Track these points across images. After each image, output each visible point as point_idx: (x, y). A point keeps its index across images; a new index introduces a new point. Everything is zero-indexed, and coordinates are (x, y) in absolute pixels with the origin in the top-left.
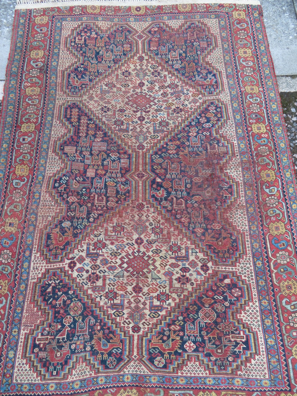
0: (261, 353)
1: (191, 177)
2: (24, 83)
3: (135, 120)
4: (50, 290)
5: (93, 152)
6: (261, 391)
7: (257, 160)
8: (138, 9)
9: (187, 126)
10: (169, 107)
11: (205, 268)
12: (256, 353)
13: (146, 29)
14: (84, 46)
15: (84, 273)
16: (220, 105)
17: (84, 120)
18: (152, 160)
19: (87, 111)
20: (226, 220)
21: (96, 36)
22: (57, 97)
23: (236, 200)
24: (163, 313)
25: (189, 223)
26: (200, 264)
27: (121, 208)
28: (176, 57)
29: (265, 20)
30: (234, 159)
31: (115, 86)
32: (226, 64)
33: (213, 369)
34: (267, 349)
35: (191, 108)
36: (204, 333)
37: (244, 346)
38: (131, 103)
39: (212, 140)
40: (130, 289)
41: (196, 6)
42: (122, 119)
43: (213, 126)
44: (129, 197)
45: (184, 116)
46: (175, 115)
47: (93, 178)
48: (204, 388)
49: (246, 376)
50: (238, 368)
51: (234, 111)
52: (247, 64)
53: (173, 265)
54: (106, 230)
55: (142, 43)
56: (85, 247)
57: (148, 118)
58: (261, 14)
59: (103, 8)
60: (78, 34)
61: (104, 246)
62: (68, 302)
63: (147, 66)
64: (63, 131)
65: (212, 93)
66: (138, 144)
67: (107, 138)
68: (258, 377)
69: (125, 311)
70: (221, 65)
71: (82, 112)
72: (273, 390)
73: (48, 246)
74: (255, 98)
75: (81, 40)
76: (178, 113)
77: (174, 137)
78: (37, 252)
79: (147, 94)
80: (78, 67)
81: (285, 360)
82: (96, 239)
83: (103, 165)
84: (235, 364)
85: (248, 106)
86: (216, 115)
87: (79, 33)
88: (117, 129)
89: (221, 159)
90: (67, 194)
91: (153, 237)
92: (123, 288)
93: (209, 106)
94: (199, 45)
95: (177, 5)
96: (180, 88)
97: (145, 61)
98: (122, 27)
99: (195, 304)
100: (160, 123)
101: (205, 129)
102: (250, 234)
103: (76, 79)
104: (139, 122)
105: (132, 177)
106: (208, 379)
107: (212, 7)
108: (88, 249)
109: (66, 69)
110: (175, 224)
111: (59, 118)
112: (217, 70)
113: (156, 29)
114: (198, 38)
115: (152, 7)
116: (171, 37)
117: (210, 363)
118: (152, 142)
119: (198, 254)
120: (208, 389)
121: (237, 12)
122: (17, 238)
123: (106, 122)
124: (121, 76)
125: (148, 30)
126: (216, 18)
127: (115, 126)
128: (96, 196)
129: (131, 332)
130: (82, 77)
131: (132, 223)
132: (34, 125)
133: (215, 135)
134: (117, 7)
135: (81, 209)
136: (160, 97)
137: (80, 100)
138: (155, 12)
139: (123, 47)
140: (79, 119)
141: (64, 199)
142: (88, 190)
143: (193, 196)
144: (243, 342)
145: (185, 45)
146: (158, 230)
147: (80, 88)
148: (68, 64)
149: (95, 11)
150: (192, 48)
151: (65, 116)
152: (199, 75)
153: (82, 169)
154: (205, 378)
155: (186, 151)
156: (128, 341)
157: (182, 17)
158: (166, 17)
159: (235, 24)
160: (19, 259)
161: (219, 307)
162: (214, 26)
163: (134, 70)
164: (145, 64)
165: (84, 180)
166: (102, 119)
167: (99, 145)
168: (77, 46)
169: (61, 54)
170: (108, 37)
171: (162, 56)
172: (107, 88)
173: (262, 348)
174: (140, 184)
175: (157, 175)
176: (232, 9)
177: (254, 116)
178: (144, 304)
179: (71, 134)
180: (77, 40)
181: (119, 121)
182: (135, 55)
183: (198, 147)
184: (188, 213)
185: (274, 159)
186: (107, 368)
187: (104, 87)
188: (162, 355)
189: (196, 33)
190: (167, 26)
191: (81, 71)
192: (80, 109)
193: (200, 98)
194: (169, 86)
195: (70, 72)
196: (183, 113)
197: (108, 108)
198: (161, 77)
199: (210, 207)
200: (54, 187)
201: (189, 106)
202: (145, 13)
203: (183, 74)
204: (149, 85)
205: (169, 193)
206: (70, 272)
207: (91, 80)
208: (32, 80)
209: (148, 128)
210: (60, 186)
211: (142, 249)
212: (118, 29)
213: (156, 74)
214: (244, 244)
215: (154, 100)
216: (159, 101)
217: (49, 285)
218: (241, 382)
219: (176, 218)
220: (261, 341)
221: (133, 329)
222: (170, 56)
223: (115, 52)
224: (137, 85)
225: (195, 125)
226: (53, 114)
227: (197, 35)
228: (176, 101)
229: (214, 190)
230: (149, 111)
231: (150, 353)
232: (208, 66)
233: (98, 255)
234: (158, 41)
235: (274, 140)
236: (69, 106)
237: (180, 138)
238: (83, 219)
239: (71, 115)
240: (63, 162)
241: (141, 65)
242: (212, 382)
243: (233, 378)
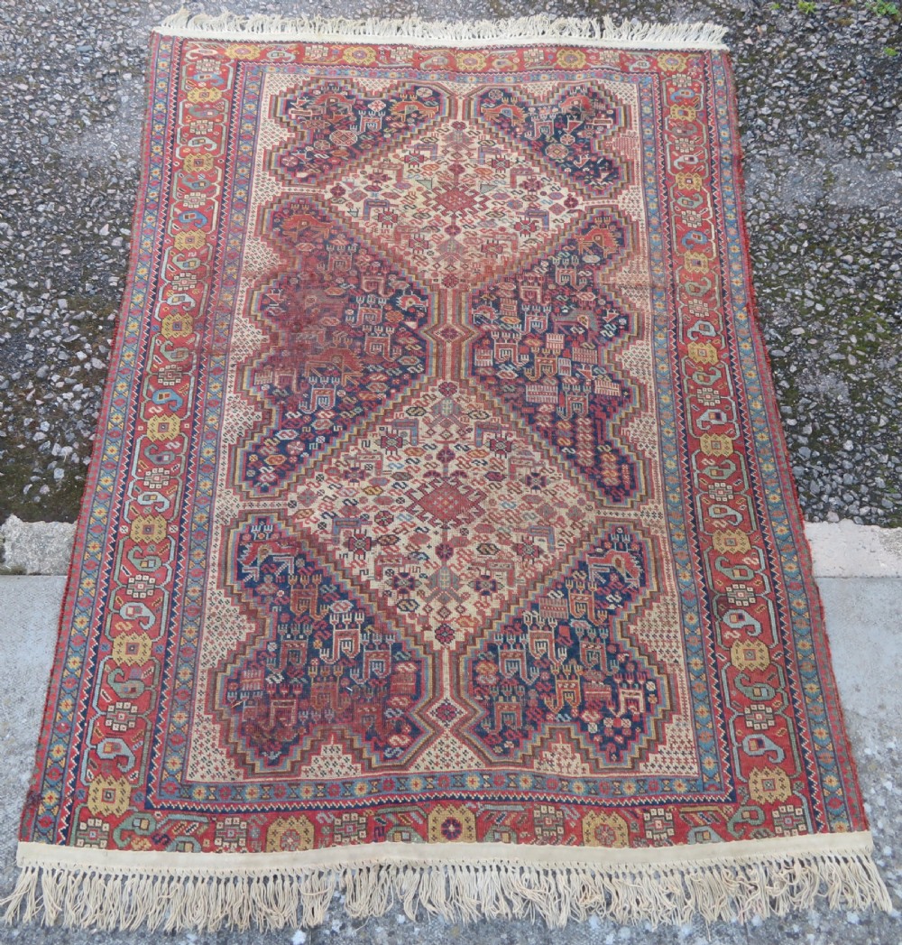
0: (269, 97)
1: (343, 326)
2: (760, 566)
3: (461, 453)
4: (604, 175)
5: (555, 382)
6: (281, 63)
7: (191, 356)
8: (451, 831)
9: (336, 434)
10: (376, 484)
11: (338, 192)
12: (277, 97)
13: (428, 743)
14: (618, 681)
15: (549, 192)
16: (244, 485)
17: (586, 456)
18: (424, 361)
19: (580, 477)
20: (283, 255)
21: (585, 715)
22: (663, 522)
23: (258, 287)
24: (414, 142)
25: (357, 253)
26: (346, 196)
27: (488, 279)
28: (341, 635)
29: (26, 776)
30: (243, 359)
31: (516, 548)
32: (200, 612)
33: (346, 84)
34: (259, 100)
35: (320, 479)
36: (353, 119)
37: (293, 104)
38: (472, 497)
39: (284, 399)
40: (470, 171)
41: (249, 839)
42: (492, 455)
43: (275, 432)
44: (474, 297)
45: (342, 459)
46: (363, 465)
47: (550, 330)
48: (362, 67)
49: (298, 76)
50: (308, 84)
51: (214, 468)
52: (137, 610)
53: (395, 196)
54: (515, 248)
55: (442, 689)
56: (552, 226)
57: (429, 457)
58: (34, 799)
59: (573, 835)
60: (639, 724)
61: (517, 226)
62: (570, 159)
63: (428, 609)
64: (632, 430)
65: (259, 520)
66: (455, 396)
67: (526, 410)
68: (281, 75)
69: (477, 146)
70: (213, 610)
71: (591, 477)
72: (263, 63)
73: (620, 229)
74: (150, 502)
75: (628, 702)
76: (354, 469)
77: (371, 409)
78: (637, 222)
79: (431, 522)
80: (621, 603)
81: (236, 88)
82: (533, 235)
83: (532, 356)
85: (173, 482)
86: (261, 458)
87: (638, 730)
88: (504, 432)
89: (271, 358)
90: (598, 306)
91: (428, 236)
92: (481, 172)
93: (275, 484)
94: (267, 673)
95: (315, 847)
96: (343, 538)
97: (434, 624)
98: (506, 752)
99: (362, 152)
100: (400, 443)
101: (295, 425)
102: (244, 233)
103: (623, 571)
104: (452, 447)
105: (468, 332)
106: (355, 75)
107: (194, 835)
108: (546, 223)
109: (654, 598)
110: (384, 253)
111: (648, 464)
112: (230, 592)
113: (394, 739)
114: (267, 700)
115: (405, 836)
116: (350, 710)
118: (421, 399)
119: (347, 209)
120: (356, 67)
121: (113, 808)
122: (679, 243)
123: (530, 448)
124: (501, 577)
125: (421, 740)
126: (190, 786)
127: (509, 439)
128: (539, 300)
129: (467, 123)
130: (606, 576)
131: (466, 257)
132: (704, 450)
133: (274, 409)
134: (527, 840)
135: (566, 280)
136: (396, 514)
137: (602, 511)
138: (395, 814)
139: (497, 674)
140: (597, 458)
141: (604, 297)
142: (557, 310)
143: (343, 296)
144: (294, 107)
145: (308, 679)
146: (417, 244)
147: (608, 545)
148: (654, 614)
149: (598, 821)
150: (289, 664)
151: (632, 468)
152: (285, 573)
153: (575, 350)
154: (359, 76)
155: (347, 377)
156: (472, 113)
157: (305, 794)
158: (357, 792)
159: (132, 759)
160: (668, 214)
161: (322, 145)
162: (205, 754)
163: (466, 596)
164: (433, 614)
165: (568, 328)
166: (542, 457)
167: (543, 396)
168: (636, 681)
169: (680, 651)
170: (546, 711)
171: (384, 642)
172: (536, 543)
173: (266, 101)
174: (450, 318)
175: (414, 334)
176: (126, 825)
177: (166, 458)
178: (445, 152)
179: (609, 423)
180: (641, 698)
181: (500, 451)
182: (463, 647)
183: (319, 385)
184: (356, 268)
185: (152, 357)
186: (503, 90)
187: (544, 546)
188: (419, 99)
189: (267, 724)
190: (358, 755)
191: (613, 594)
192: (600, 485)
193: (293, 505)
194: (371, 544)
195: (642, 590)
196: (342, 468)
197: (529, 484)
198: (389, 573)
199: (312, 275)
200: (627, 317)
201: (324, 486)
202: (428, 812)
203: (328, 580)
204: (424, 548)
205: (392, 302)
206: (574, 194)
207: (582, 566)
208: (743, 573)
209: (431, 433)
210: (617, 319)
211: (448, 219)
212: (517, 744)
213: (403, 582)
214: (260, 221)
215: (412, 506)
216: (401, 500)
217: (606, 180)
218: (308, 71)
219: (382, 262)
220: (265, 108)
221: (463, 126)
222: (360, 641)
223: (521, 657)
224: (455, 550)
225: (317, 435)
226: (663, 475)
227: (267, 714)
228: (357, 498)
229: (297, 303)
230: (426, 475)
231: (438, 101)
232: (252, 607)
233: (527, 214)
234: (390, 696)
235: (137, 400)
236: (628, 494)
237: (356, 405)
238: (561, 265)
239: (619, 470)
240: (618, 365)
241: (444, 611)
242: (349, 72)
243: (318, 75)
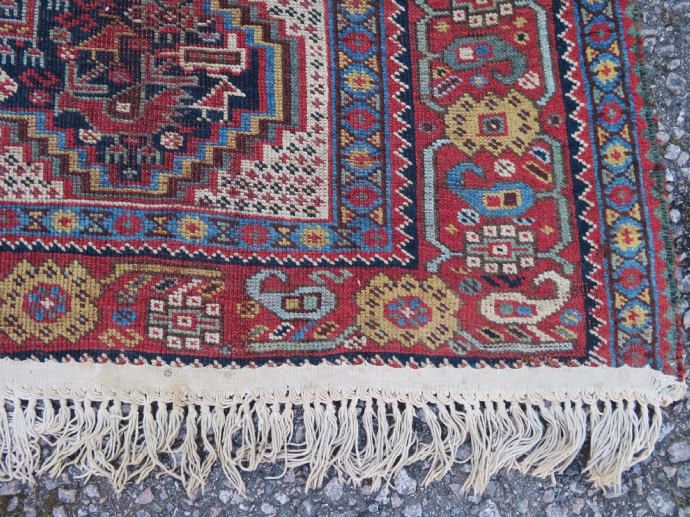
0: (311, 123)
6: (289, 265)
12: (287, 120)
33: (86, 177)
34: (336, 106)
36: (60, 35)
37: (239, 93)
48: (38, 248)
49: (232, 209)
50: (199, 174)
68: (285, 214)
72: (342, 264)
81: (409, 153)
84: (186, 163)
106: (59, 214)
117: (73, 154)
120: (55, 250)
144: (234, 78)
154: (46, 210)
173: (318, 102)
218: (204, 229)
220: (317, 75)
242: (76, 225)
243: (172, 215)
